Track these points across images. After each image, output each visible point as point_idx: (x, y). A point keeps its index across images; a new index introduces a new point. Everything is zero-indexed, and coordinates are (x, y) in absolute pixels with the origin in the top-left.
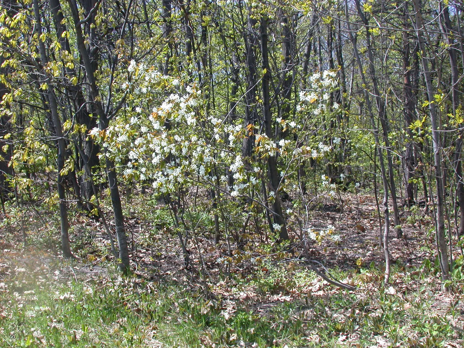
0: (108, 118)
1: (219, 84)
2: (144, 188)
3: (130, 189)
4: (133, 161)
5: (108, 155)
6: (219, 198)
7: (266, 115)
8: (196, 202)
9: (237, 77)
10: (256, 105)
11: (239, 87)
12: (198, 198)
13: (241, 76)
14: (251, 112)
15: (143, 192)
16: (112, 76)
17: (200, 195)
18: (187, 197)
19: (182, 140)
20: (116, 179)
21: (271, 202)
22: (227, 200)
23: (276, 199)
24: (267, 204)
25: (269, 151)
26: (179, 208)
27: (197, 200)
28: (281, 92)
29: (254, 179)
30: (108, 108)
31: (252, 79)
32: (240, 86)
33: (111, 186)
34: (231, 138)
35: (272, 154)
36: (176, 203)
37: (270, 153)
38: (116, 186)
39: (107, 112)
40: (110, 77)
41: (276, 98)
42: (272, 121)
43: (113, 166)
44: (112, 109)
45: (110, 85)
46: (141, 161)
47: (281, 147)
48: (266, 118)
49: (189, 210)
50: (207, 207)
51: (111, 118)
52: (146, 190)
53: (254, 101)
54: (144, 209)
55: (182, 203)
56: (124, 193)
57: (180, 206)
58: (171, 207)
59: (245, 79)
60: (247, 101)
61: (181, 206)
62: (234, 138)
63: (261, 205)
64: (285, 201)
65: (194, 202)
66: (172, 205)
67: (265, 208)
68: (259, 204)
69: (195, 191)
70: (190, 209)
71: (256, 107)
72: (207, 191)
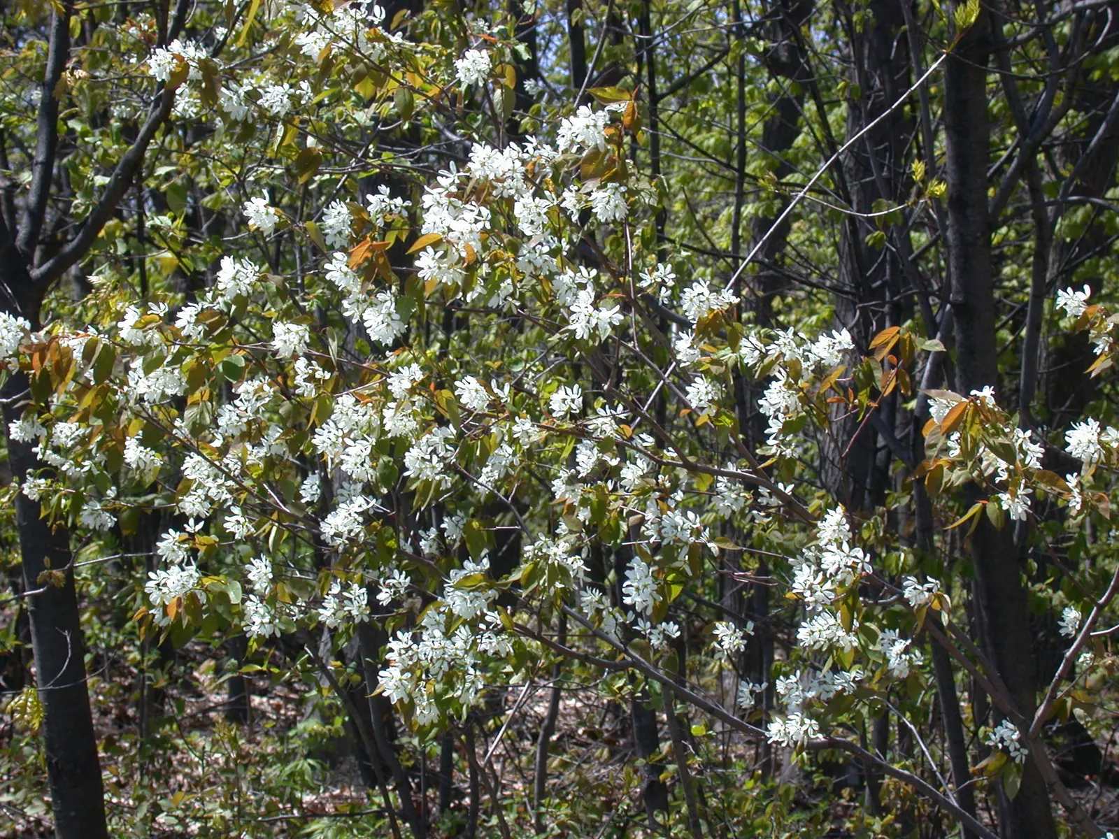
0: (35, 273)
1: (694, 83)
2: (240, 688)
3: (159, 696)
4: (191, 527)
5: (33, 487)
6: (679, 754)
7: (965, 268)
8: (543, 776)
9: (800, 46)
10: (906, 214)
11: (810, 107)
12: (558, 748)
13: (817, 36)
14: (873, 251)
15: (239, 712)
16: (64, 28)
17: (572, 734)
18: (495, 747)
19: (496, 406)
20: (79, 635)
21: (991, 789)
22: (727, 763)
23: (1030, 769)
24: (966, 797)
25: (1004, 487)
26: (444, 806)
27: (555, 762)
28: (1058, 130)
29: (900, 645)
30: (36, 215)
31: (881, 61)
32: (816, 97)
33: (47, 674)
34: (776, 399)
35: (1015, 505)
36: (431, 780)
37: (1005, 497)
38: (77, 671)
39: (32, 240)
40: (52, 32)
41: (1027, 168)
42: (997, 308)
43: (64, 558)
44: (60, 224)
45: (52, 85)
46: (237, 524)
47: (1074, 465)
48: (965, 288)
49: (502, 822)
50: (608, 806)
51: (52, 277)
52: (256, 700)
53: (900, 187)
54: (240, 815)
55: (462, 778)
56: (122, 720)
57: (450, 793)
58: (396, 800)
59: (844, 59)
60: (853, 187)
61: (460, 794)
62: (793, 400)
63: (936, 801)
64: (1082, 786)
65: (533, 774)
66: (403, 787)
67: (958, 816)
68: (920, 790)
69: (542, 709)
70: (510, 818)
71: (904, 224)
72: (614, 708)
